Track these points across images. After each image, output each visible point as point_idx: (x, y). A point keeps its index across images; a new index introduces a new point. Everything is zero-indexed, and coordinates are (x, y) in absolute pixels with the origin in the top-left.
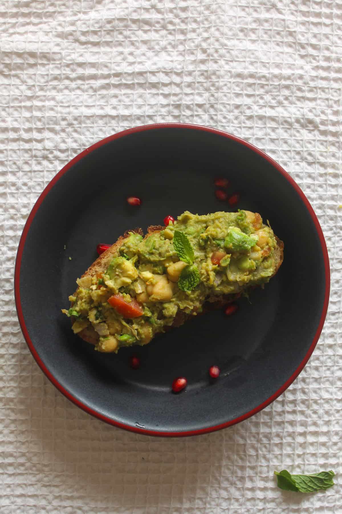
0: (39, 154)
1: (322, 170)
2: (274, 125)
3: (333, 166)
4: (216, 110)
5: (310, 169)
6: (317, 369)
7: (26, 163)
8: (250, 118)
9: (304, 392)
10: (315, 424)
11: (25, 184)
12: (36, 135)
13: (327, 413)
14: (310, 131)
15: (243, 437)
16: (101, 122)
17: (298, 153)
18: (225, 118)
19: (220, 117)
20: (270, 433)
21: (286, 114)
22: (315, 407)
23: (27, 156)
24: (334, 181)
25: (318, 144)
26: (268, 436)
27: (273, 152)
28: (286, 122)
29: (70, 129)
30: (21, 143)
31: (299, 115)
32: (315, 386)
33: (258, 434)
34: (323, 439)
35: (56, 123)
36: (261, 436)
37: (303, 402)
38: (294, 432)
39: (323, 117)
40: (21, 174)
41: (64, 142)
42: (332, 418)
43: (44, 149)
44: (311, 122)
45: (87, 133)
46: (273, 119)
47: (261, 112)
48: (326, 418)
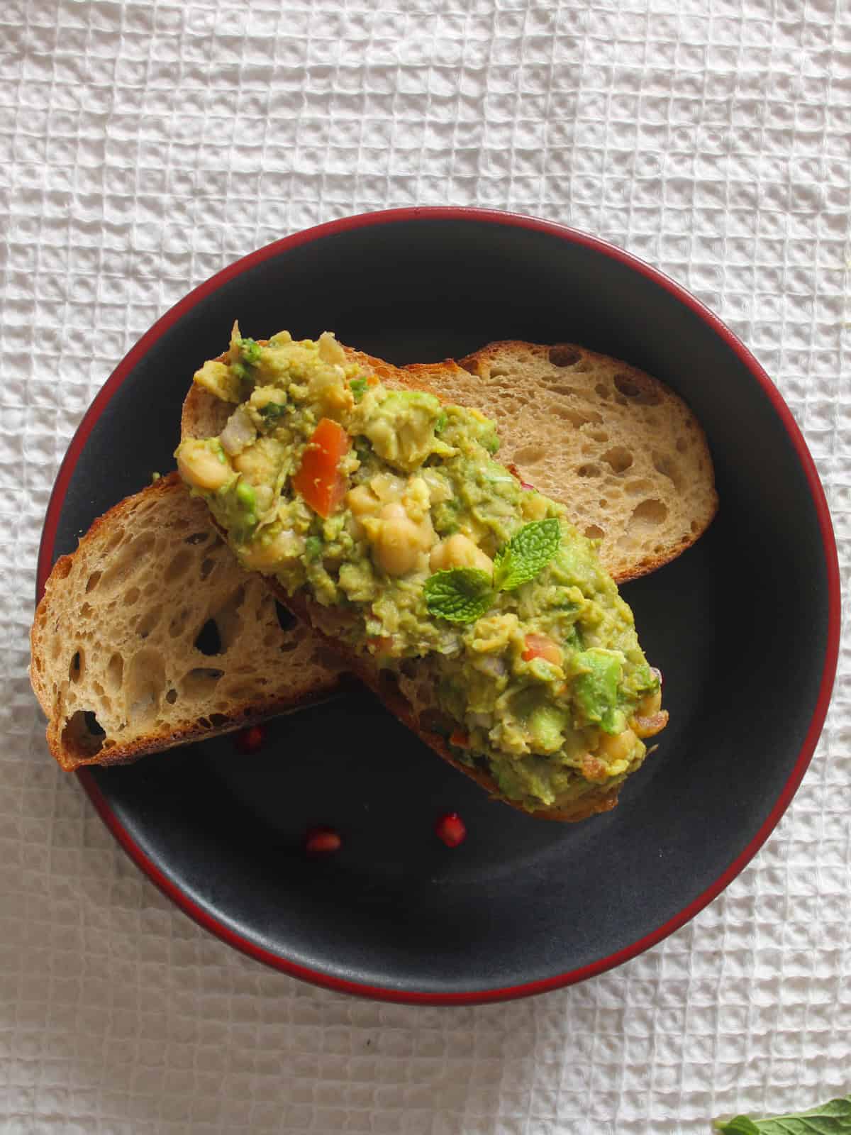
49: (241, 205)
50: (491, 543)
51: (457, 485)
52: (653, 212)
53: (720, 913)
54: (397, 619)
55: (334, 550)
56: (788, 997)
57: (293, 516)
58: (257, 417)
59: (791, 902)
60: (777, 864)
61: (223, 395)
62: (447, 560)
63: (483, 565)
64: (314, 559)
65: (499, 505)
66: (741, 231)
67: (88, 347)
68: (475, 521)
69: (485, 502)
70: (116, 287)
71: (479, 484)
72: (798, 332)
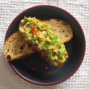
0: (13, 11)
1: (84, 17)
2: (73, 6)
3: (88, 16)
4: (58, 2)
5: (81, 17)
6: (82, 67)
7: (10, 13)
8: (67, 4)
9: (78, 74)
10: (81, 82)
11: (9, 18)
12: (13, 6)
13: (84, 79)
14: (82, 7)
15: (62, 85)
16: (29, 4)
17: (79, 13)
18: (61, 4)
19: (59, 4)
20: (69, 84)
21: (76, 3)
22: (81, 77)
23: (10, 11)
24: (87, 20)
25: (84, 11)
26: (69, 85)
27: (72, 13)
28: (76, 5)
29: (21, 5)
30: (9, 7)
31: (79, 3)
32: (81, 72)
33: (66, 84)
34: (83, 86)
35: (18, 3)
36: (67, 84)
37: (78, 76)
38: (76, 84)
39: (85, 4)
40: (8, 15)
41: (20, 8)
42: (85, 80)
43: (15, 9)
44: (82, 5)
45: (26, 6)
46: (73, 4)
47: (70, 3)
48: (84, 80)
49: (26, 5)
50: (51, 38)
51: (47, 32)
52: (67, 6)
53: (73, 77)
54: (41, 46)
55: (35, 39)
56: (80, 86)
57: (30, 35)
58: (27, 25)
59: (80, 76)
60: (79, 72)
61: (24, 23)
62: (46, 40)
63: (50, 41)
64: (33, 40)
65: (51, 34)
66: (76, 9)
67: (10, 19)
68: (49, 36)
69: (50, 34)
70: (13, 13)
71: (49, 32)
72: (81, 19)
